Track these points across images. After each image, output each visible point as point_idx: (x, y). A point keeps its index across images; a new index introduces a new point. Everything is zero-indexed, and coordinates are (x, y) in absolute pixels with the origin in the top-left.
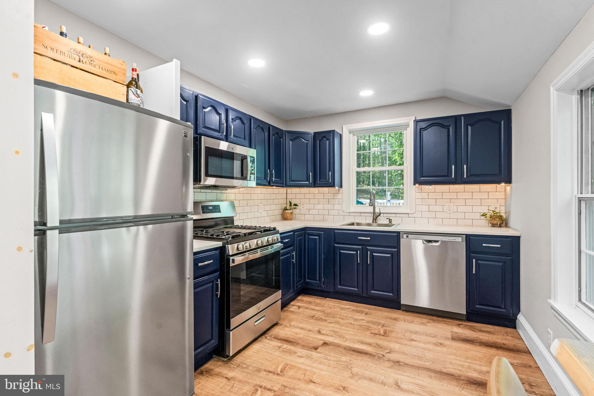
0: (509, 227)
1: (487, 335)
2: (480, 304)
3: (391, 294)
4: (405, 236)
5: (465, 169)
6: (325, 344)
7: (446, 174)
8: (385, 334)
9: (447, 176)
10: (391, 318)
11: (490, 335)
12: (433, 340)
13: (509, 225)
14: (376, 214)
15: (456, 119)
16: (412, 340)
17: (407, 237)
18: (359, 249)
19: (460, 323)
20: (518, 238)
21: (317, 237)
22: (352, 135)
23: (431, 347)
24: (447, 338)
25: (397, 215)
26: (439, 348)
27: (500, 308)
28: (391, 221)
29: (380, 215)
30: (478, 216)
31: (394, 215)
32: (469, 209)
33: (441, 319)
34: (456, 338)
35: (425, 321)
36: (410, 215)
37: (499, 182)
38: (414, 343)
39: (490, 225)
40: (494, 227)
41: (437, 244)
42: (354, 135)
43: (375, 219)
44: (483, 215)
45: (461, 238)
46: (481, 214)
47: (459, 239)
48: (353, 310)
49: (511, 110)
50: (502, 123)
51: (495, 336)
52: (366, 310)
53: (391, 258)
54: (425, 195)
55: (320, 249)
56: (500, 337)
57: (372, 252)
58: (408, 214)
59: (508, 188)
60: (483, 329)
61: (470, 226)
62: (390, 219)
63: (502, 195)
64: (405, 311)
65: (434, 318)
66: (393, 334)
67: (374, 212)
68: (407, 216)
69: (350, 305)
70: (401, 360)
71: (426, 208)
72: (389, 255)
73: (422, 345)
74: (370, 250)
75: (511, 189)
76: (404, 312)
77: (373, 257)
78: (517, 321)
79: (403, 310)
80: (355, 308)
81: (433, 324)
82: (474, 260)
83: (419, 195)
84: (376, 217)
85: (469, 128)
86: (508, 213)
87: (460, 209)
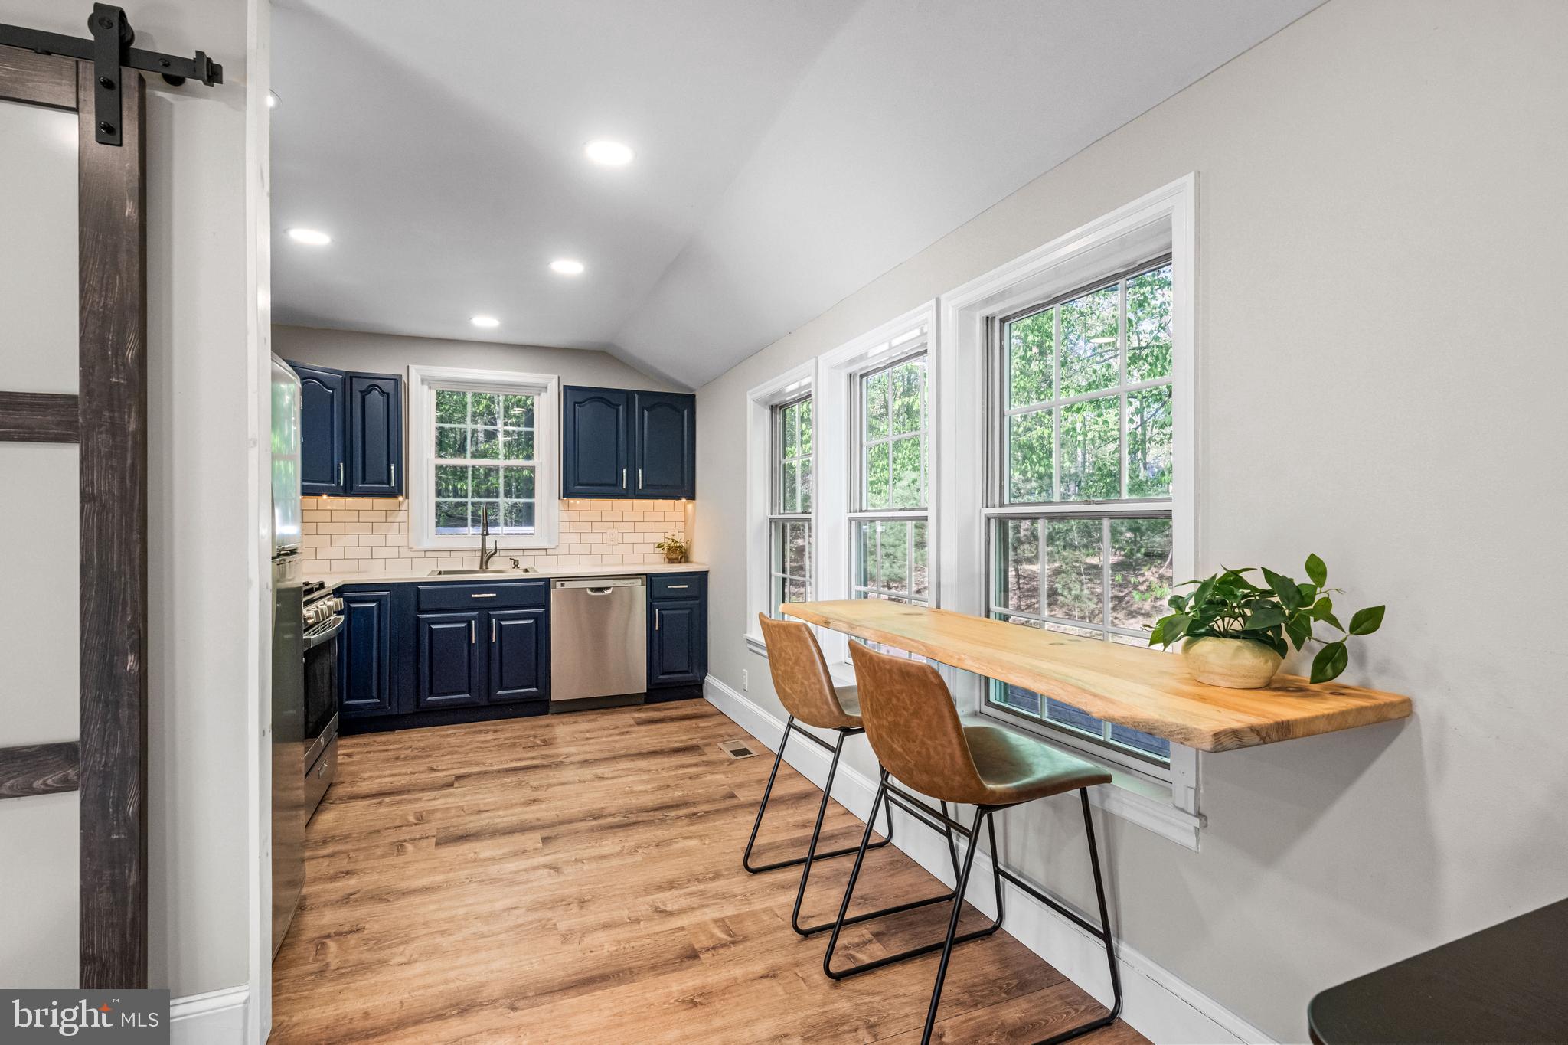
0: (691, 562)
1: (674, 711)
2: (662, 674)
3: (535, 689)
4: (558, 584)
5: (640, 476)
6: (459, 778)
7: (614, 482)
8: (546, 743)
9: (615, 485)
10: (541, 727)
11: (678, 710)
12: (617, 731)
13: (690, 560)
14: (488, 552)
15: (629, 395)
16: (587, 739)
17: (562, 585)
18: (473, 618)
19: (639, 707)
20: (706, 573)
21: (373, 605)
22: (426, 387)
23: (617, 738)
24: (631, 726)
25: (526, 553)
26: (628, 736)
27: (686, 672)
28: (518, 564)
29: (495, 553)
30: (650, 548)
31: (521, 553)
32: (639, 538)
33: (613, 710)
34: (640, 723)
35: (591, 717)
36: (549, 552)
37: (678, 498)
38: (592, 741)
39: (667, 560)
40: (672, 563)
41: (609, 592)
42: (430, 388)
43: (484, 564)
44: (659, 547)
45: (640, 580)
46: (656, 545)
47: (639, 582)
48: (466, 733)
49: (694, 396)
50: (686, 412)
51: (683, 710)
52: (492, 728)
53: (534, 625)
54: (574, 516)
55: (382, 628)
56: (689, 709)
57: (500, 618)
58: (546, 549)
59: (690, 506)
60: (668, 707)
61: (640, 564)
62: (515, 560)
63: (680, 517)
64: (556, 713)
65: (602, 711)
66: (559, 740)
67: (483, 549)
68: (543, 552)
69: (454, 729)
70: (588, 758)
71: (575, 538)
72: (530, 622)
73: (604, 739)
74: (495, 616)
75: (694, 507)
76: (555, 716)
77: (500, 628)
78: (705, 686)
79: (552, 714)
80: (467, 730)
81: (606, 717)
82: (657, 610)
83: (565, 516)
84: (486, 556)
85: (646, 412)
86: (690, 542)
87: (628, 538)
